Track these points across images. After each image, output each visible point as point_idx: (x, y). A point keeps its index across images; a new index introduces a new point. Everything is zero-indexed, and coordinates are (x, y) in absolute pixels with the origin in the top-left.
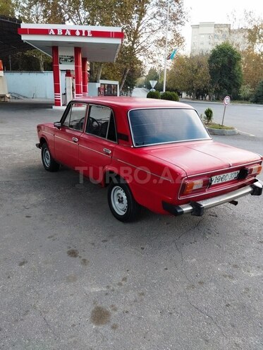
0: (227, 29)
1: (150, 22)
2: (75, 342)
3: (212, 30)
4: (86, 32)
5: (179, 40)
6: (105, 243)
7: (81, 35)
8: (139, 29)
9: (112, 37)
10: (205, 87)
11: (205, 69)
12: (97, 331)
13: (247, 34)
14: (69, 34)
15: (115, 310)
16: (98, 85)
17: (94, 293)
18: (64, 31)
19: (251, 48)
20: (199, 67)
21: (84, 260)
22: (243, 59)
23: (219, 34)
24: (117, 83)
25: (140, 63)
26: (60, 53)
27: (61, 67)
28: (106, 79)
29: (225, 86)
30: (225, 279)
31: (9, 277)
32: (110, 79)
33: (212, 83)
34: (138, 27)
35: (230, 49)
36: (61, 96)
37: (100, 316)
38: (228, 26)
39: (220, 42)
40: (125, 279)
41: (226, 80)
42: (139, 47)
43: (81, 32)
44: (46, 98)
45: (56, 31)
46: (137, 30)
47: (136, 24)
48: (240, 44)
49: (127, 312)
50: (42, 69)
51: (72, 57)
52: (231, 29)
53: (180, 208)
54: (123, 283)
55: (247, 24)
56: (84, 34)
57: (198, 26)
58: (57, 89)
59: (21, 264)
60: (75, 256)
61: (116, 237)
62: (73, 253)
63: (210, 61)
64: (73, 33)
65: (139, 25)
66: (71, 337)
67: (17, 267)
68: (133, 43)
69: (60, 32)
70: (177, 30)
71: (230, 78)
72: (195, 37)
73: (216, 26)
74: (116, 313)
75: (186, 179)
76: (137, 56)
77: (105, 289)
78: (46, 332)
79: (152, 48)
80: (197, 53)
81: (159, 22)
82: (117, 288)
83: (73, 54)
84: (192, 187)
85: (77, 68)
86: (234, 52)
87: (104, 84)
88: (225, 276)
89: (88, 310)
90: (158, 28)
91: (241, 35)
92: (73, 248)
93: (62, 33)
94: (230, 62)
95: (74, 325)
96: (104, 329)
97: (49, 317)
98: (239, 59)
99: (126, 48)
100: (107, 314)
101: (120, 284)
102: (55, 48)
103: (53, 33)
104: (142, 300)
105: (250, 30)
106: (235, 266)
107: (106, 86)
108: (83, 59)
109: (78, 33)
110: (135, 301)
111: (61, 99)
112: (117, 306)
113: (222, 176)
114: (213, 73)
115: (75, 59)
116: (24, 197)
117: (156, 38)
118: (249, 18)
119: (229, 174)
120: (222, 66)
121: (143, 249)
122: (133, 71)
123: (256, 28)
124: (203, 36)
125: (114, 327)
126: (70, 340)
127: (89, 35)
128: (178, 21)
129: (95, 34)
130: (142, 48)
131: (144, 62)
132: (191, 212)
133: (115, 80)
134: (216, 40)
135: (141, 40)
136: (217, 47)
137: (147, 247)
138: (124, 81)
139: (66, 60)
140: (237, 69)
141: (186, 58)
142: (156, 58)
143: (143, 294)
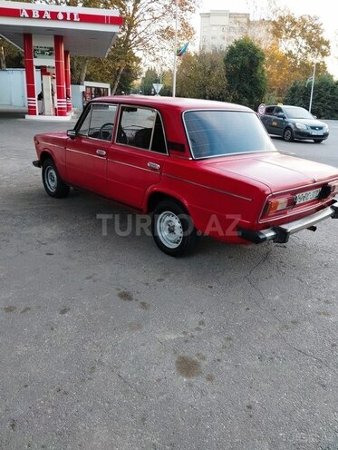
0: (245, 20)
1: (150, 6)
2: (168, 399)
3: (225, 21)
4: (72, 15)
5: (187, 31)
6: (163, 283)
7: (65, 19)
8: (136, 15)
9: (107, 23)
10: (221, 94)
11: (221, 70)
12: (190, 385)
13: (271, 27)
14: (49, 17)
15: (204, 358)
16: (82, 88)
17: (171, 340)
18: (41, 13)
19: (276, 46)
20: (213, 67)
21: (143, 304)
22: (267, 59)
23: (236, 26)
24: (107, 86)
25: (139, 60)
26: (35, 43)
27: (37, 62)
28: (91, 81)
29: (245, 93)
30: (320, 317)
31: (52, 329)
32: (97, 81)
33: (229, 89)
34: (134, 13)
35: (251, 46)
36: (36, 102)
37: (187, 367)
38: (247, 15)
39: (238, 36)
40: (202, 323)
41: (247, 86)
42: (137, 39)
43: (65, 14)
44: (11, 105)
45: (30, 12)
46: (133, 16)
47: (132, 8)
48: (262, 39)
49: (219, 360)
50: (4, 65)
51: (51, 49)
52: (251, 19)
53: (262, 234)
54: (201, 327)
55: (271, 14)
56: (68, 18)
57: (208, 15)
58: (31, 92)
59: (63, 312)
60: (130, 299)
61: (172, 275)
62: (126, 296)
63: (226, 61)
64: (54, 16)
65: (135, 9)
66: (162, 394)
67: (58, 315)
68: (129, 33)
69: (36, 15)
70: (185, 17)
71: (251, 84)
72: (205, 29)
73: (231, 15)
74: (206, 363)
75: (271, 197)
76: (134, 50)
77: (183, 336)
78: (127, 391)
79: (154, 41)
80: (208, 50)
81: (161, 6)
82: (196, 333)
83: (52, 44)
84: (276, 207)
85: (58, 64)
86: (256, 50)
87: (91, 88)
88: (320, 314)
89: (170, 361)
90: (161, 14)
91: (263, 29)
92: (122, 290)
93: (38, 16)
94: (252, 62)
95: (159, 380)
96: (199, 382)
97: (124, 373)
98: (263, 59)
99: (120, 40)
100: (195, 363)
101: (198, 329)
102: (27, 36)
103: (27, 16)
104: (231, 346)
105: (274, 22)
106: (327, 302)
107: (93, 89)
108: (65, 51)
109: (60, 16)
110: (224, 347)
111: (37, 105)
112: (204, 354)
113: (304, 194)
114: (230, 76)
115: (55, 52)
116: (34, 230)
117: (158, 28)
118: (274, 7)
119: (311, 192)
120: (242, 67)
121: (211, 287)
122: (128, 70)
123: (282, 19)
124: (214, 28)
125: (210, 378)
126: (161, 398)
127: (75, 19)
128: (187, 7)
129: (84, 18)
130: (141, 40)
131: (143, 58)
132: (273, 238)
133: (104, 82)
134: (232, 34)
135: (139, 29)
136: (236, 42)
137: (214, 284)
138: (116, 84)
139: (43, 53)
140: (259, 71)
141: (196, 55)
142: (159, 54)
143: (230, 339)
